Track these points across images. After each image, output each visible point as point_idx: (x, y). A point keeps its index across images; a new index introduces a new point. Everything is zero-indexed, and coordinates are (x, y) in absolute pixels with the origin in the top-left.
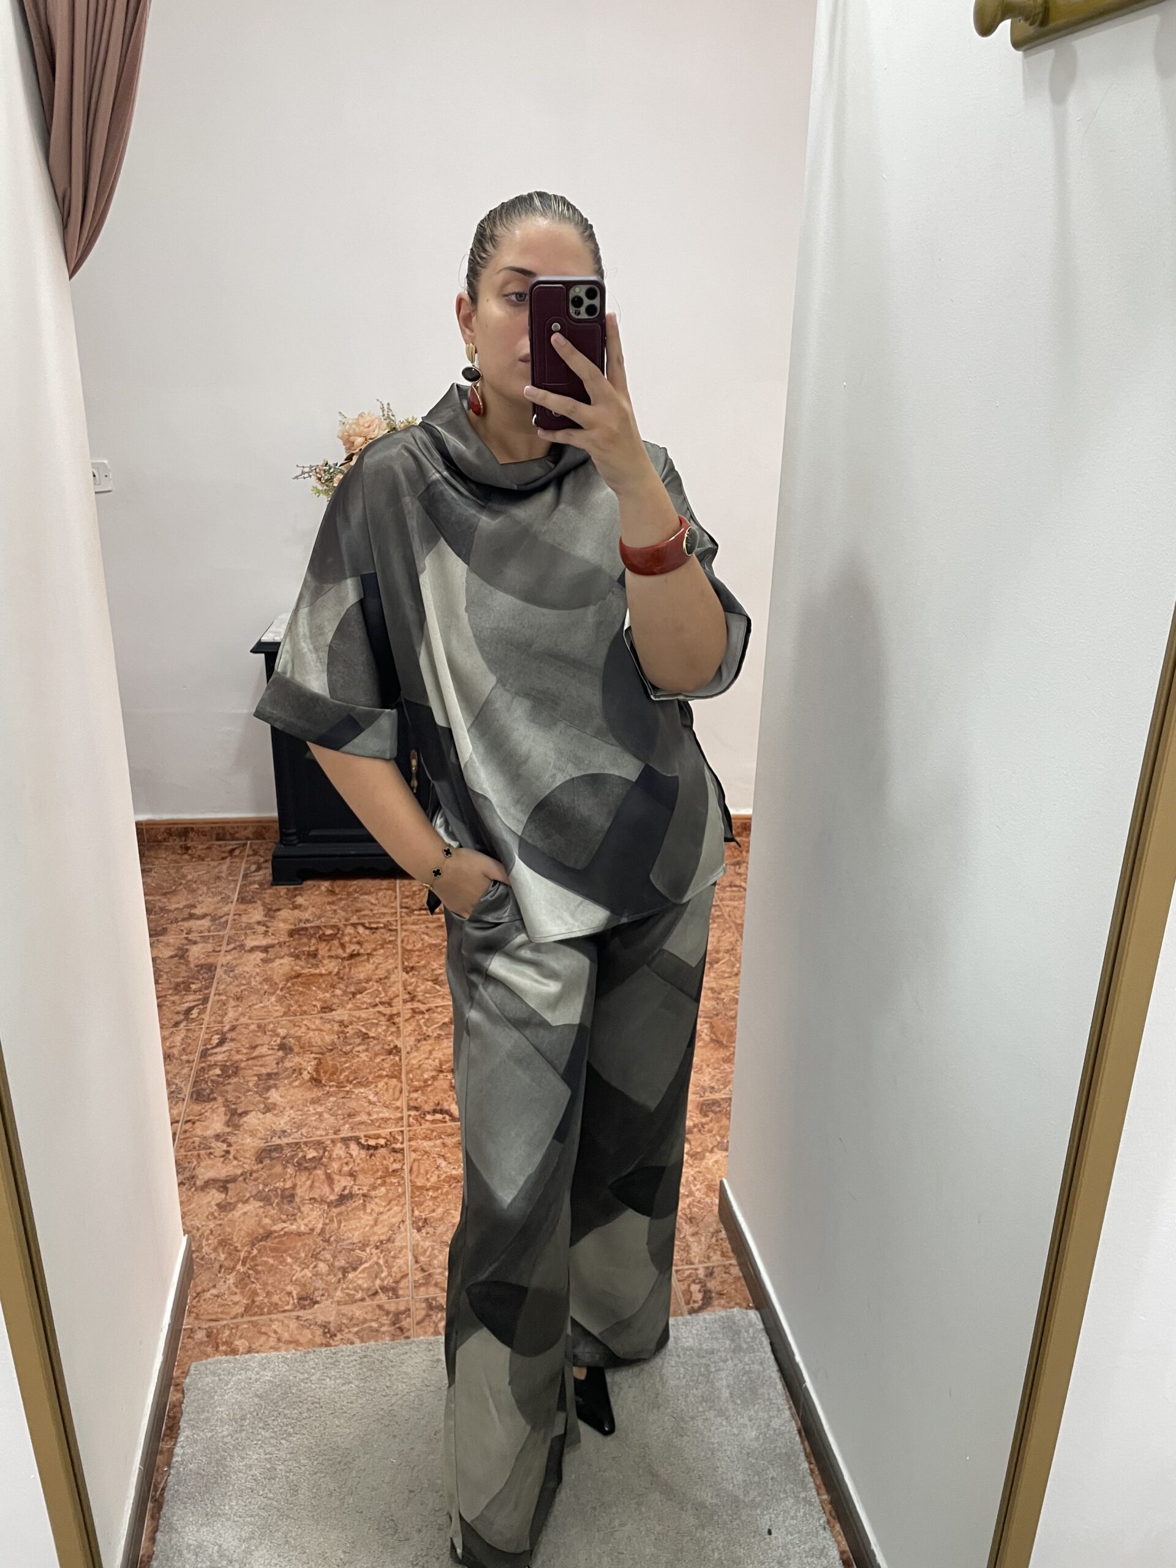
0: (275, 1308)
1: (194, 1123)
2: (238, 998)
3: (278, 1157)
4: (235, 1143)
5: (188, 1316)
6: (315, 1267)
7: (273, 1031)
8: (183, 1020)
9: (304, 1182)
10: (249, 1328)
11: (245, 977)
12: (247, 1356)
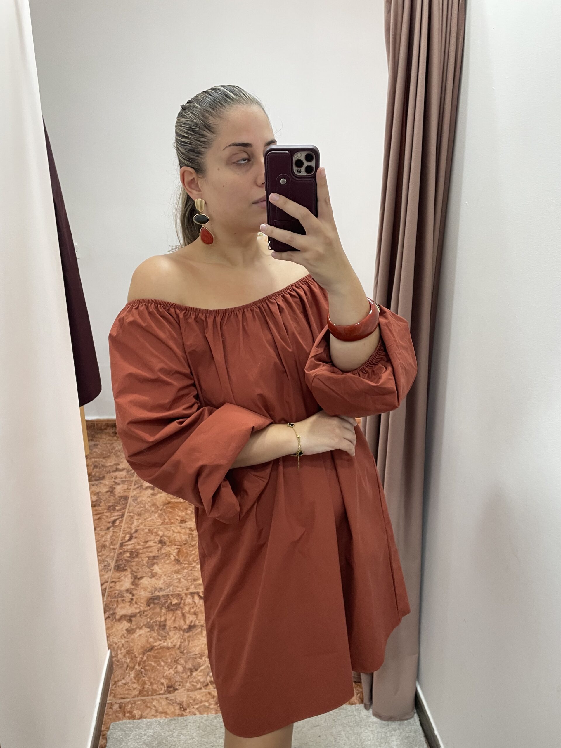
0: (154, 692)
1: (115, 583)
2: (139, 515)
3: (158, 603)
4: (136, 594)
5: (110, 695)
6: (176, 668)
7: (156, 533)
8: (112, 526)
9: (171, 618)
10: (141, 703)
11: (143, 504)
12: (139, 721)
